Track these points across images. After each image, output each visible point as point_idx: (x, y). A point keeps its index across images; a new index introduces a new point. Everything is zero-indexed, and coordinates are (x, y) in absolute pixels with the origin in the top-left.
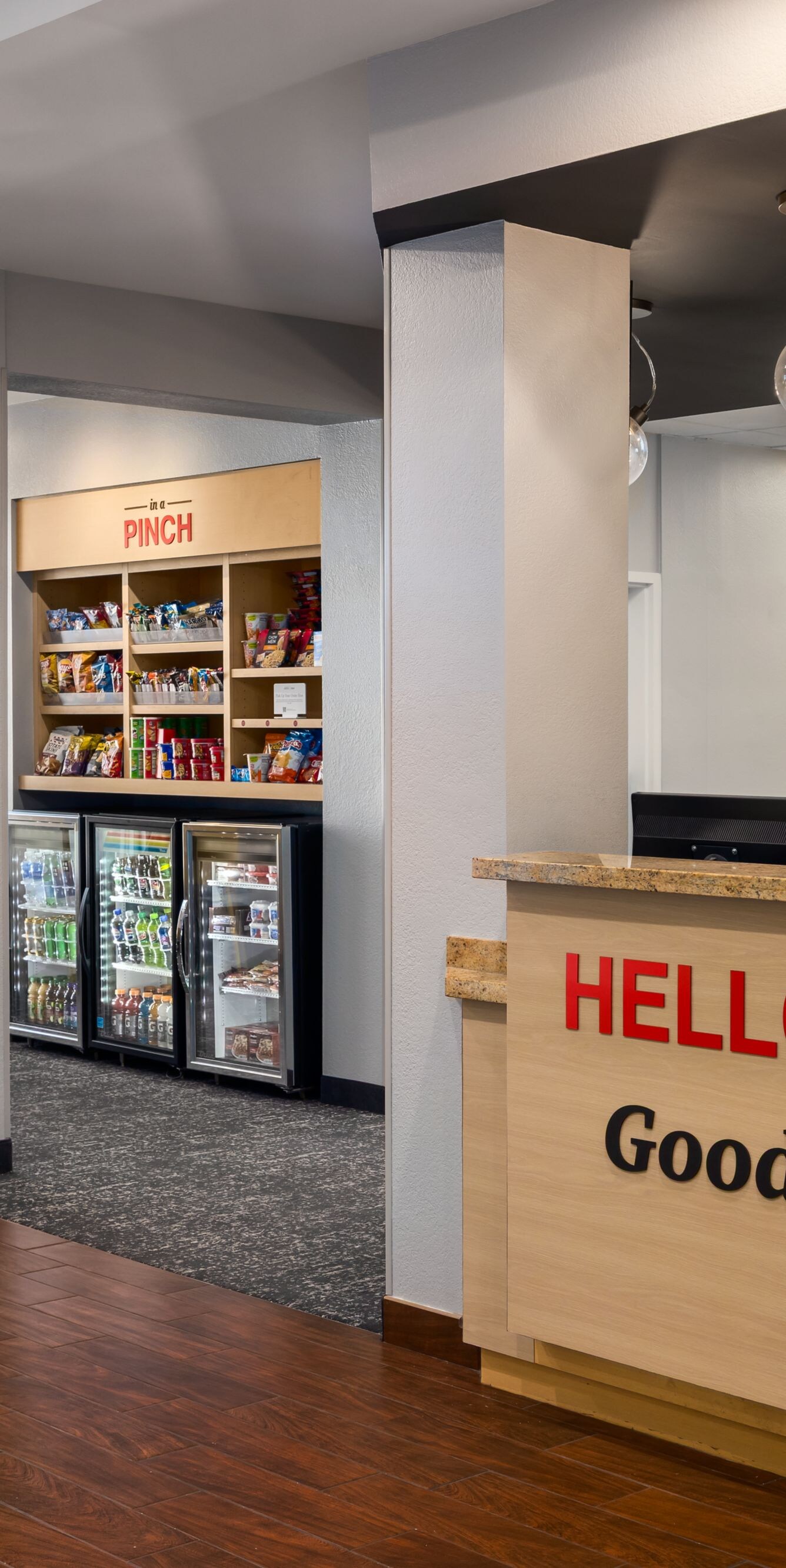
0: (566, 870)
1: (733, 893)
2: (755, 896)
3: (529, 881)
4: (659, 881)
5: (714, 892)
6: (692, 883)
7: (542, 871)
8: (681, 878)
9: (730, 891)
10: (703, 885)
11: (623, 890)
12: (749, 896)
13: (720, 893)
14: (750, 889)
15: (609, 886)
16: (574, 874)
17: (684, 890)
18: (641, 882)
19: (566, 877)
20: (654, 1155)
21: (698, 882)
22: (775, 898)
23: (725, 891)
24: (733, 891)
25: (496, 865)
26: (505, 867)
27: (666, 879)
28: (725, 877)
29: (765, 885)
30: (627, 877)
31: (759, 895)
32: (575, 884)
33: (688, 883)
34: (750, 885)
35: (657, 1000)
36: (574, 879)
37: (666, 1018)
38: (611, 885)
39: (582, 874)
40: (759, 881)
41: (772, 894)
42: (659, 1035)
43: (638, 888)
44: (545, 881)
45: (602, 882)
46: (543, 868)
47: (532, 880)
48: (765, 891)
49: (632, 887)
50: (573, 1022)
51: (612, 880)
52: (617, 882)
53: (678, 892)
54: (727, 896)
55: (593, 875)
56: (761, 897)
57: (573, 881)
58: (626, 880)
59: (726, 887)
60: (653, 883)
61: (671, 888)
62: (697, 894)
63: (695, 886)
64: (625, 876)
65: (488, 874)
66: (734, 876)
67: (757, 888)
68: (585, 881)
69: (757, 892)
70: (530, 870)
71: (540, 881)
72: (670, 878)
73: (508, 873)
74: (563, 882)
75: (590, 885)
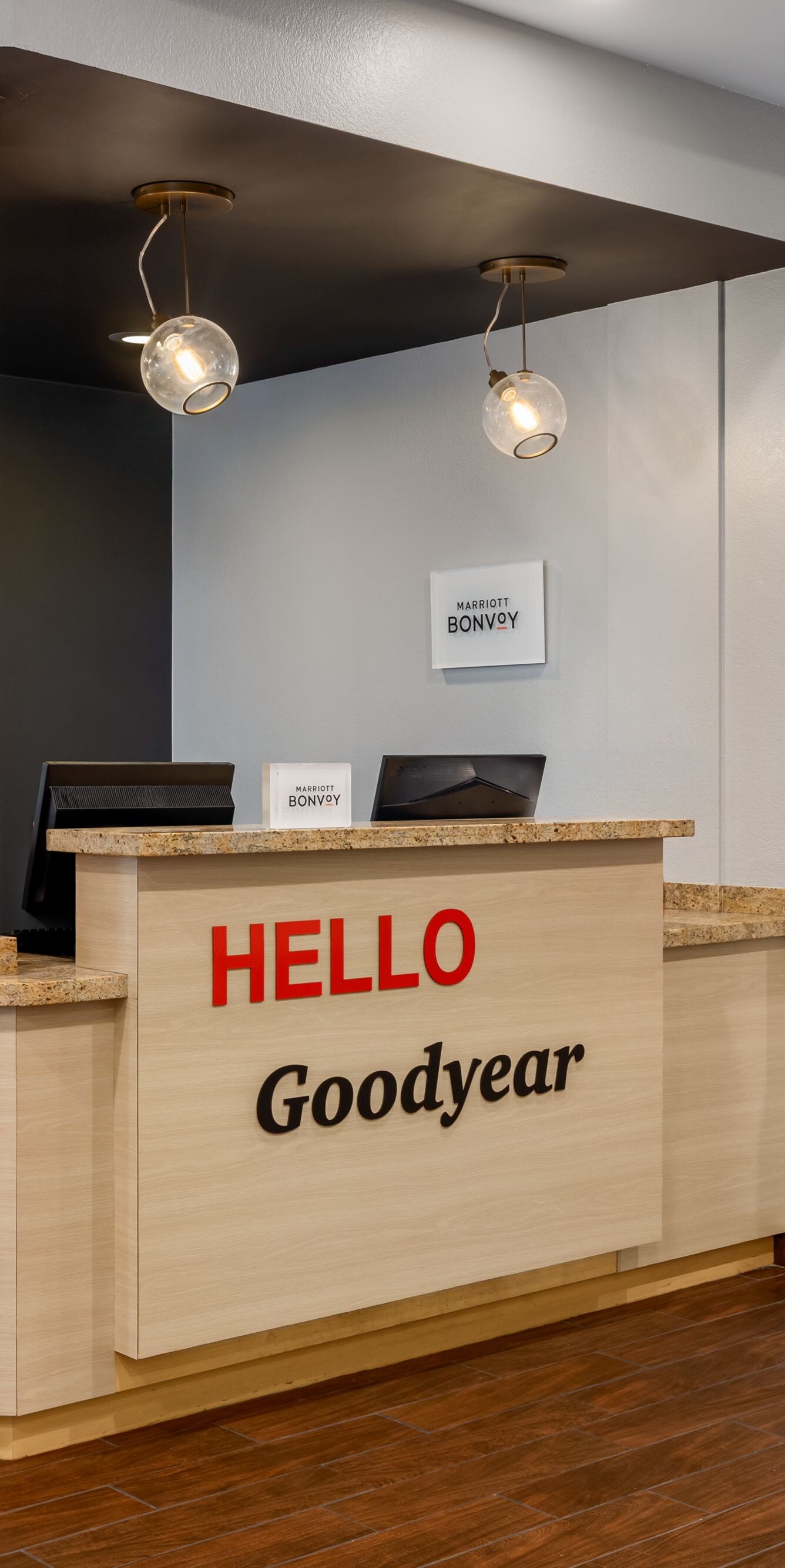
0: (258, 837)
1: (421, 843)
2: (439, 844)
3: (215, 853)
4: (354, 839)
5: (404, 843)
6: (385, 838)
7: (230, 841)
8: (374, 834)
9: (418, 841)
10: (394, 838)
11: (319, 851)
12: (435, 844)
13: (410, 844)
14: (435, 838)
15: (304, 849)
16: (266, 840)
17: (377, 845)
18: (337, 842)
19: (258, 845)
20: (307, 1108)
21: (391, 836)
22: (455, 843)
23: (414, 841)
24: (421, 841)
25: (174, 840)
26: (185, 841)
27: (361, 836)
28: (414, 829)
29: (447, 832)
30: (323, 838)
31: (442, 842)
32: (268, 850)
33: (381, 838)
34: (435, 834)
35: (310, 957)
36: (267, 846)
37: (319, 973)
38: (306, 848)
39: (276, 839)
40: (442, 830)
41: (453, 840)
42: (312, 990)
43: (334, 848)
44: (234, 851)
45: (296, 845)
46: (231, 838)
47: (220, 852)
48: (447, 838)
49: (327, 847)
50: (220, 997)
51: (307, 843)
52: (313, 844)
53: (372, 847)
54: (416, 846)
55: (287, 840)
56: (444, 844)
57: (266, 848)
58: (322, 841)
59: (415, 838)
60: (349, 841)
61: (365, 844)
62: (389, 847)
63: (388, 840)
64: (320, 837)
65: (164, 850)
66: (421, 827)
67: (441, 836)
68: (279, 846)
69: (441, 840)
70: (216, 841)
71: (228, 852)
72: (364, 835)
73: (190, 847)
74: (254, 850)
75: (285, 849)
